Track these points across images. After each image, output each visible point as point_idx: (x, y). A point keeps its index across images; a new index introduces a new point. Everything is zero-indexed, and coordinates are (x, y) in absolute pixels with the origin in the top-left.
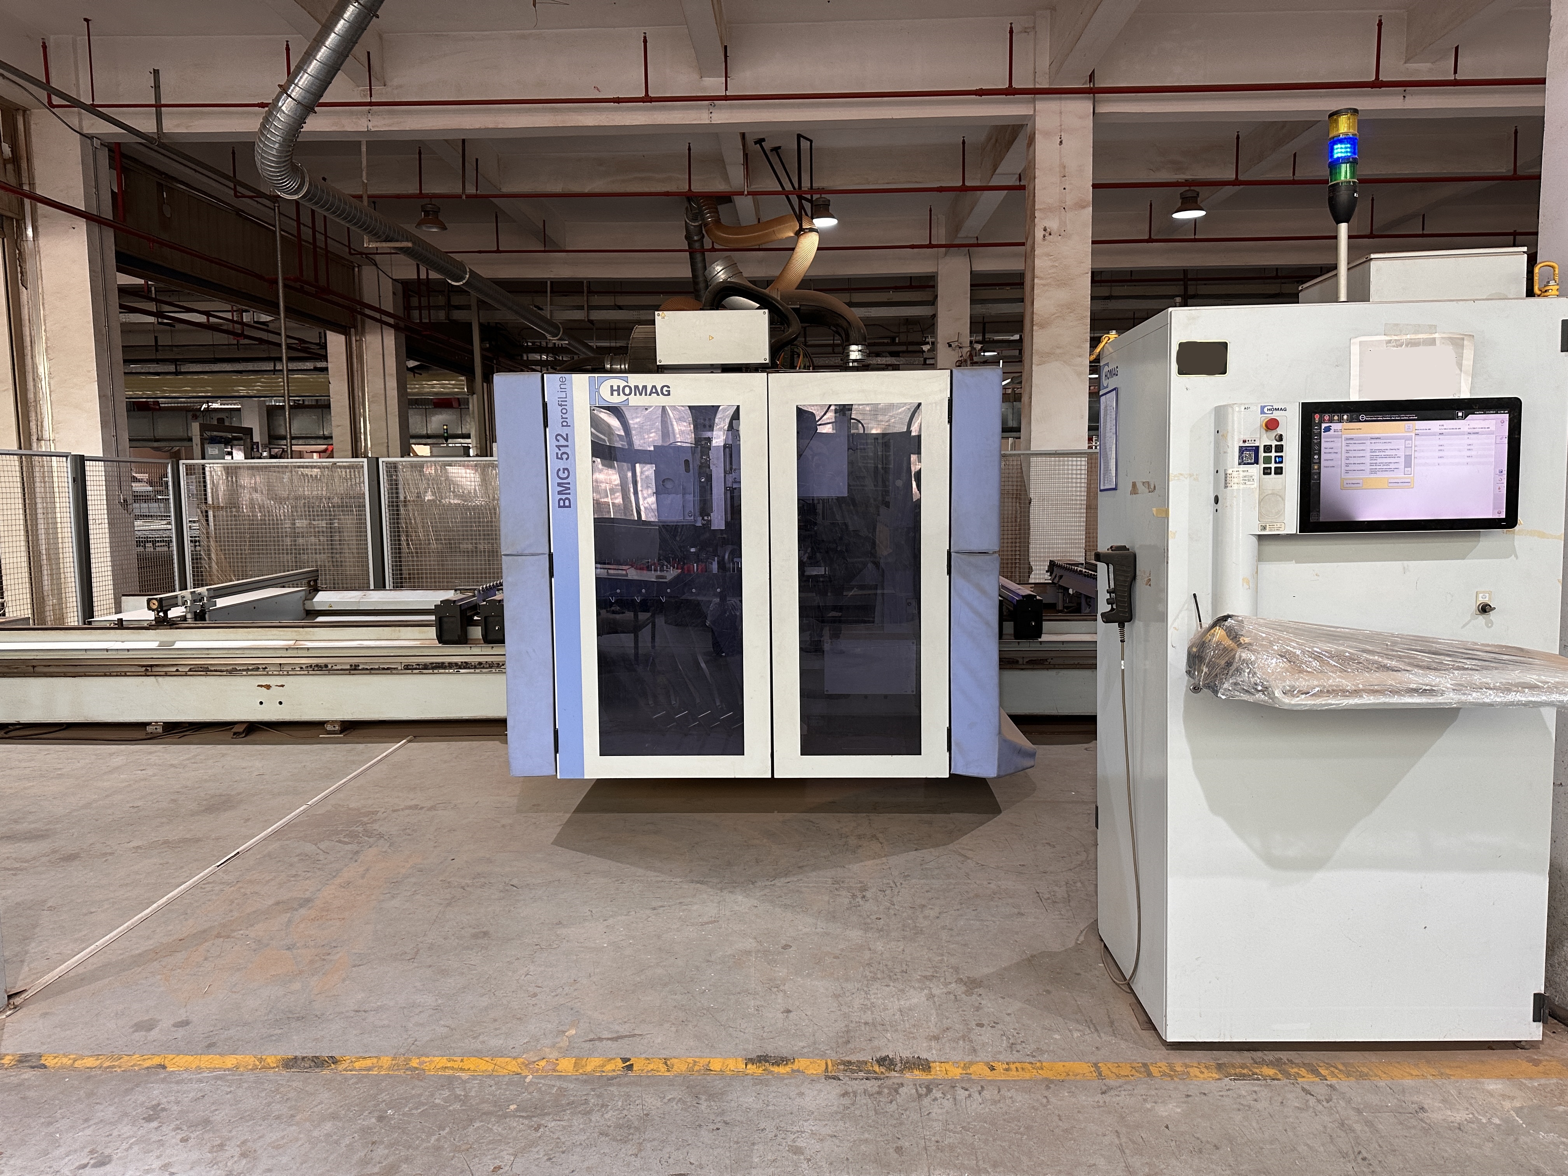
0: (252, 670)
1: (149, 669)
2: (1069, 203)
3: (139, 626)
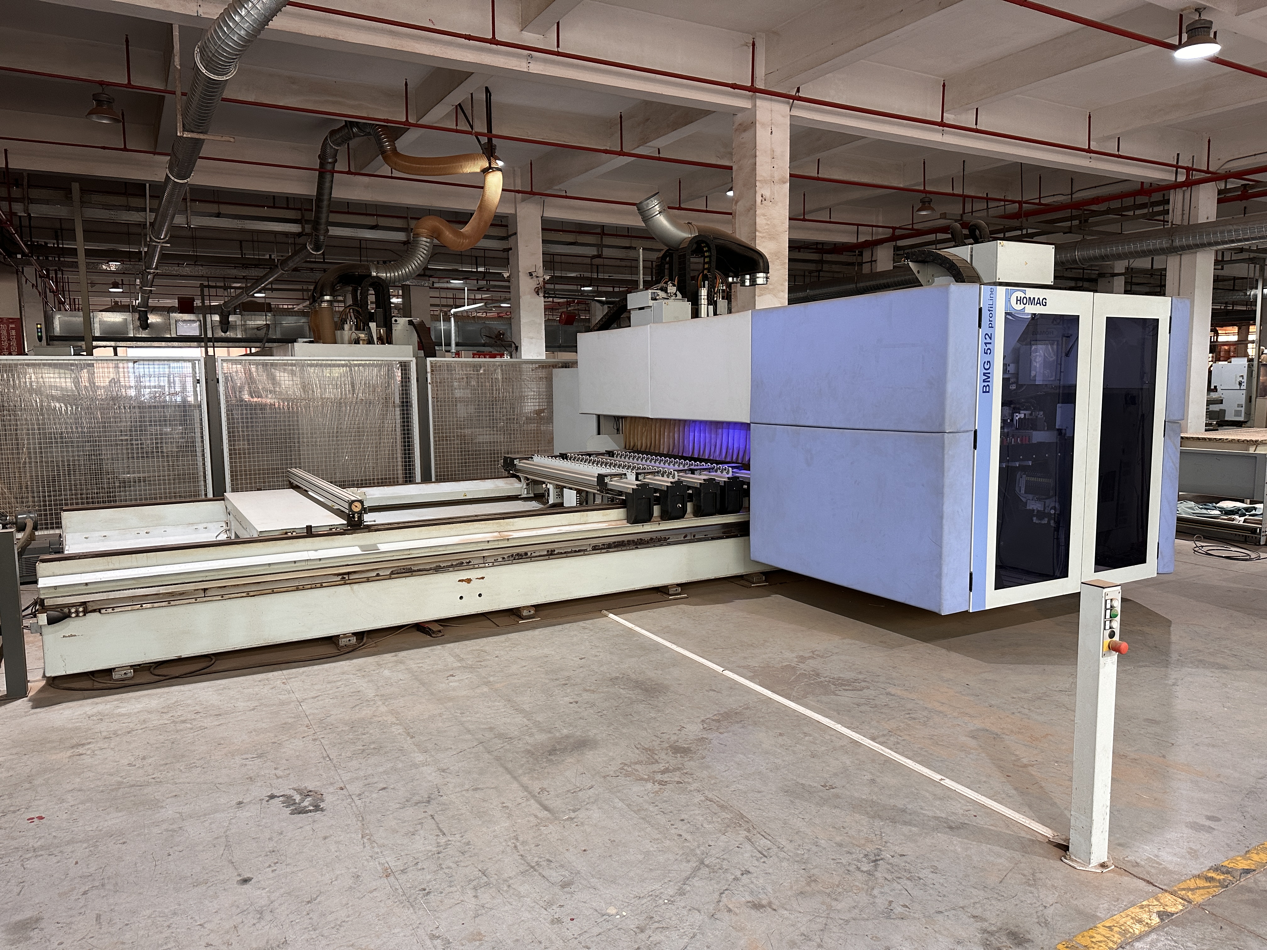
0: (456, 565)
1: (346, 577)
2: (776, 178)
3: (332, 532)
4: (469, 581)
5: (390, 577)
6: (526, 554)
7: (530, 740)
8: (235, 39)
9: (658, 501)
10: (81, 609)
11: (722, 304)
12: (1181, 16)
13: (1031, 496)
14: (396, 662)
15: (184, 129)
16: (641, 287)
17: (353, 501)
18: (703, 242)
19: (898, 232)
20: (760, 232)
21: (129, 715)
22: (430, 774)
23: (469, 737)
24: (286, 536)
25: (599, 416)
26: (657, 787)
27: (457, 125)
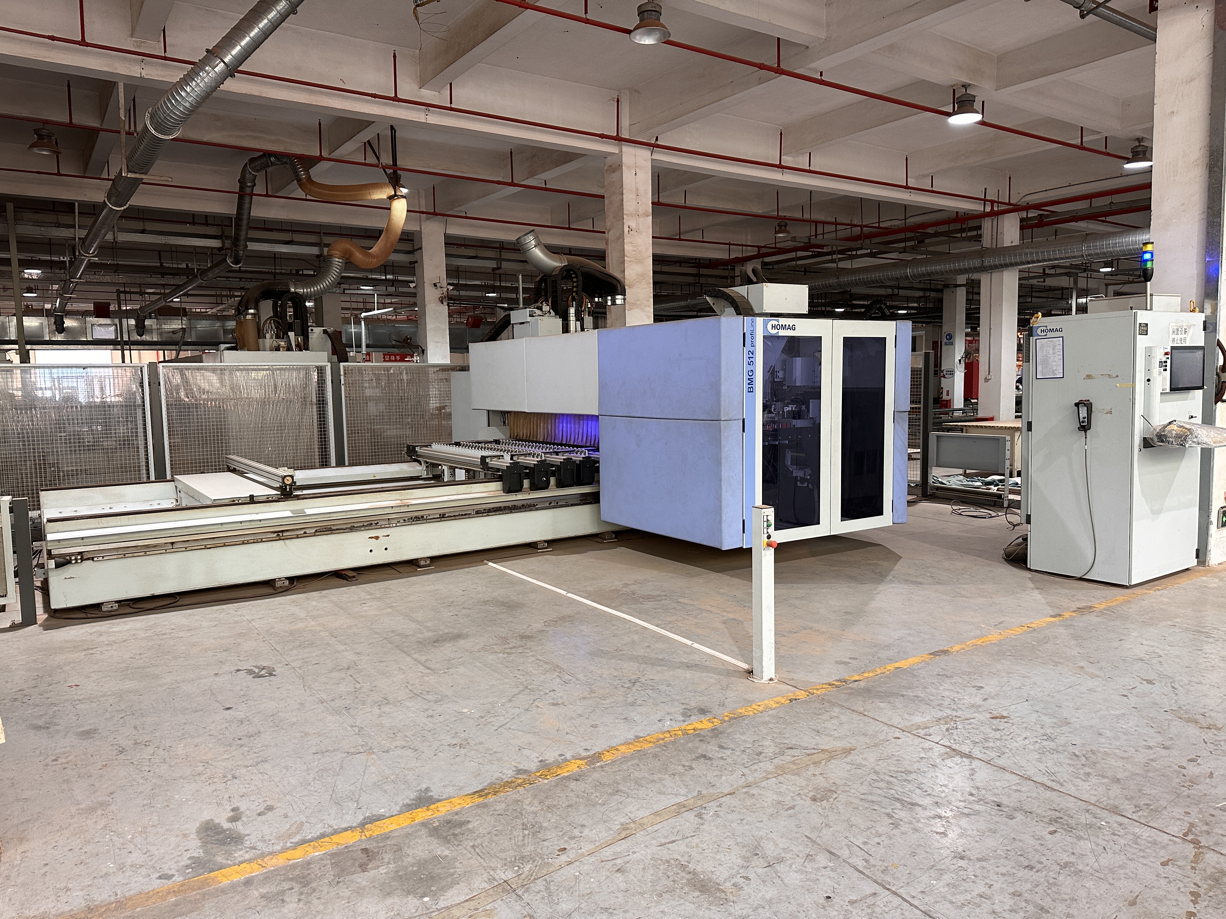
0: (368, 526)
1: (281, 534)
2: (641, 212)
3: (268, 500)
4: (377, 538)
5: (314, 535)
6: (423, 517)
7: (422, 636)
8: (181, 109)
9: (527, 476)
10: (79, 557)
11: (588, 320)
12: (954, 90)
13: (795, 467)
14: (321, 597)
15: (129, 171)
16: (521, 306)
17: (286, 476)
18: (572, 270)
19: (763, 251)
20: (628, 257)
21: (120, 632)
22: (350, 656)
23: (376, 636)
24: (234, 503)
25: (488, 411)
26: (506, 655)
27: (365, 159)
